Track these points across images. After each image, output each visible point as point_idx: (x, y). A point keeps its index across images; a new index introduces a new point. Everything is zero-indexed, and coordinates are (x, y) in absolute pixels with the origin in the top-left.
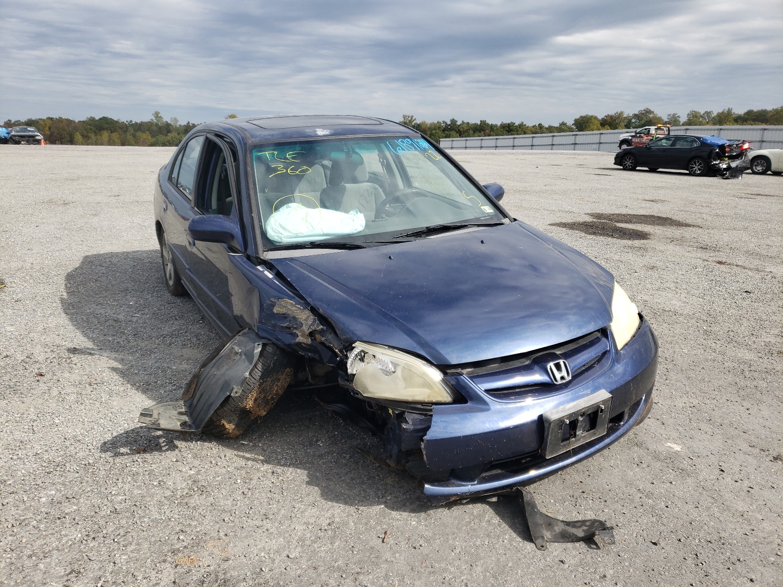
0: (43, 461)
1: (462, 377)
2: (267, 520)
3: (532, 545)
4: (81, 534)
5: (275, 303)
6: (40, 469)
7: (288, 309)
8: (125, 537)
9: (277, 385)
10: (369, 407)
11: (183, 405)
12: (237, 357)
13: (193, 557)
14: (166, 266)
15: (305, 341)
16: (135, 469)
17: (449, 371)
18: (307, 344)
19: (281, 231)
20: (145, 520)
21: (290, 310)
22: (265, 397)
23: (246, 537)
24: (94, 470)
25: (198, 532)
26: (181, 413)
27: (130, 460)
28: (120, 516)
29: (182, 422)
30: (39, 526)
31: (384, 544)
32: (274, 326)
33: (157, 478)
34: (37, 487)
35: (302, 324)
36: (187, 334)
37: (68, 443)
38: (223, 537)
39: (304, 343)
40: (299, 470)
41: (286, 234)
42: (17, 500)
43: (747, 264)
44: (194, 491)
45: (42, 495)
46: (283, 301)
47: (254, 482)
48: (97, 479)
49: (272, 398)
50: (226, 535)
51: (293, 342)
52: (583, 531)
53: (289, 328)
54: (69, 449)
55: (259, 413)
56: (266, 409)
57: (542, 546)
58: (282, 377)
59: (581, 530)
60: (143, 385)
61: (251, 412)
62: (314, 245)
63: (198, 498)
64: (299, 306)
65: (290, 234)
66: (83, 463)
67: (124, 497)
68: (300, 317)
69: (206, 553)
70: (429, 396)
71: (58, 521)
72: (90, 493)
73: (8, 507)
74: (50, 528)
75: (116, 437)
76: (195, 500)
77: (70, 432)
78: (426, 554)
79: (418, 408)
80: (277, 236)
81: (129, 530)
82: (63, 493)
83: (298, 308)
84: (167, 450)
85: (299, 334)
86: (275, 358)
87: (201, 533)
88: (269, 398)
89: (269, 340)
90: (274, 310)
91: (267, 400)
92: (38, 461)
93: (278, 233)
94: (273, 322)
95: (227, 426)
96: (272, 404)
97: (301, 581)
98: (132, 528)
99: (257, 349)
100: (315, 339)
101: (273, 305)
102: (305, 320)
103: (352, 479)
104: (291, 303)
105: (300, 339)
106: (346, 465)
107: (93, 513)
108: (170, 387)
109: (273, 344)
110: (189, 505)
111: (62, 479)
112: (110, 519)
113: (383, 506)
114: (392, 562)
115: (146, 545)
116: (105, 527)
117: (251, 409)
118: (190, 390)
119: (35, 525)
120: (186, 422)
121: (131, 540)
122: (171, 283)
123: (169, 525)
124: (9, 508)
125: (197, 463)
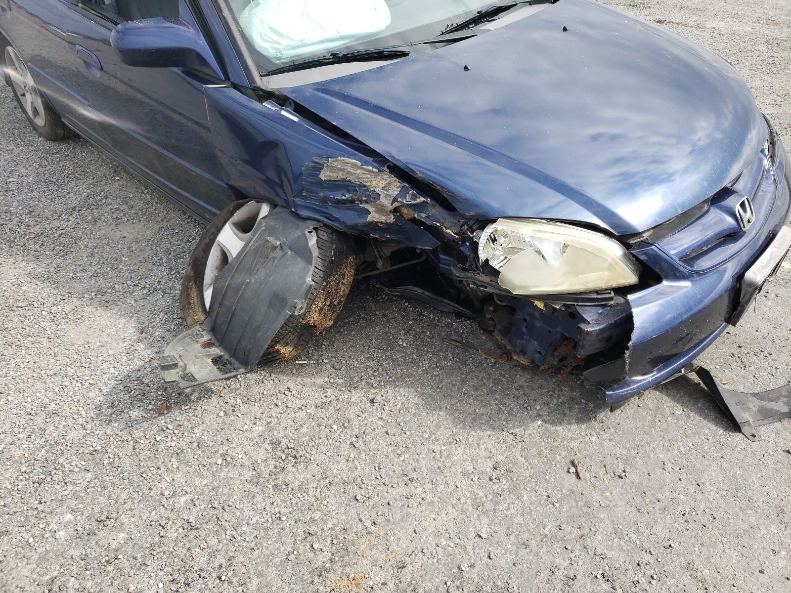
0: (16, 461)
1: (653, 247)
2: (413, 483)
3: (740, 435)
4: (162, 581)
5: (323, 165)
6: (21, 478)
7: (348, 173)
8: (232, 568)
9: (343, 284)
10: (500, 300)
11: (201, 330)
12: (278, 253)
13: (353, 575)
14: (21, 98)
15: (383, 219)
16: (173, 444)
17: (632, 242)
18: (386, 224)
19: (276, 38)
20: (244, 529)
21: (353, 174)
22: (331, 303)
23: (403, 519)
24: (111, 460)
25: (332, 529)
26: (208, 345)
27: (155, 429)
28: (203, 533)
29: (212, 358)
30: (84, 585)
31: (580, 481)
32: (325, 200)
33: (216, 452)
34: (35, 513)
35: (379, 195)
36: (109, 201)
37: (39, 421)
38: (373, 528)
39: (382, 223)
40: (402, 390)
41: (285, 42)
42: (18, 546)
43: (684, 21)
44: (284, 461)
45: (53, 526)
46: (337, 161)
47: (355, 423)
48: (125, 474)
49: (340, 302)
50: (374, 523)
51: (360, 221)
52: (785, 403)
53: (352, 202)
54: (47, 432)
55: (325, 325)
56: (333, 318)
57: (754, 436)
58: (346, 271)
59: (780, 403)
60: (96, 295)
61: (315, 326)
62: (337, 58)
63: (295, 469)
64: (370, 168)
65: (291, 43)
66: (86, 451)
67: (188, 497)
68: (374, 183)
69: (366, 562)
70: (608, 281)
71: (110, 568)
72: (130, 502)
73: (9, 562)
74: (104, 585)
75: (109, 394)
76: (295, 475)
77: (31, 401)
78: (639, 483)
79: (593, 299)
80: (273, 48)
81: (231, 554)
82: (86, 514)
83: (370, 171)
84: (199, 399)
85: (371, 209)
86: (334, 247)
87: (338, 529)
88: (336, 303)
89: (319, 221)
90: (320, 176)
91: (335, 305)
92: (9, 464)
93: (271, 42)
94: (322, 194)
95: (283, 350)
96: (340, 308)
97: (522, 572)
98: (233, 550)
99: (311, 240)
100: (401, 215)
101: (319, 168)
102: (383, 189)
103: (476, 389)
104: (354, 165)
105: (374, 216)
106: (453, 368)
107: (157, 539)
108: (138, 293)
109: (325, 225)
110: (290, 486)
111: (69, 489)
112: (189, 541)
113: (540, 423)
114: (608, 506)
115: (272, 574)
116: (191, 558)
117: (317, 323)
118: (192, 301)
119: (77, 586)
120: (220, 357)
121: (245, 571)
122: (40, 121)
123: (284, 529)
124: (12, 564)
125: (256, 410)
